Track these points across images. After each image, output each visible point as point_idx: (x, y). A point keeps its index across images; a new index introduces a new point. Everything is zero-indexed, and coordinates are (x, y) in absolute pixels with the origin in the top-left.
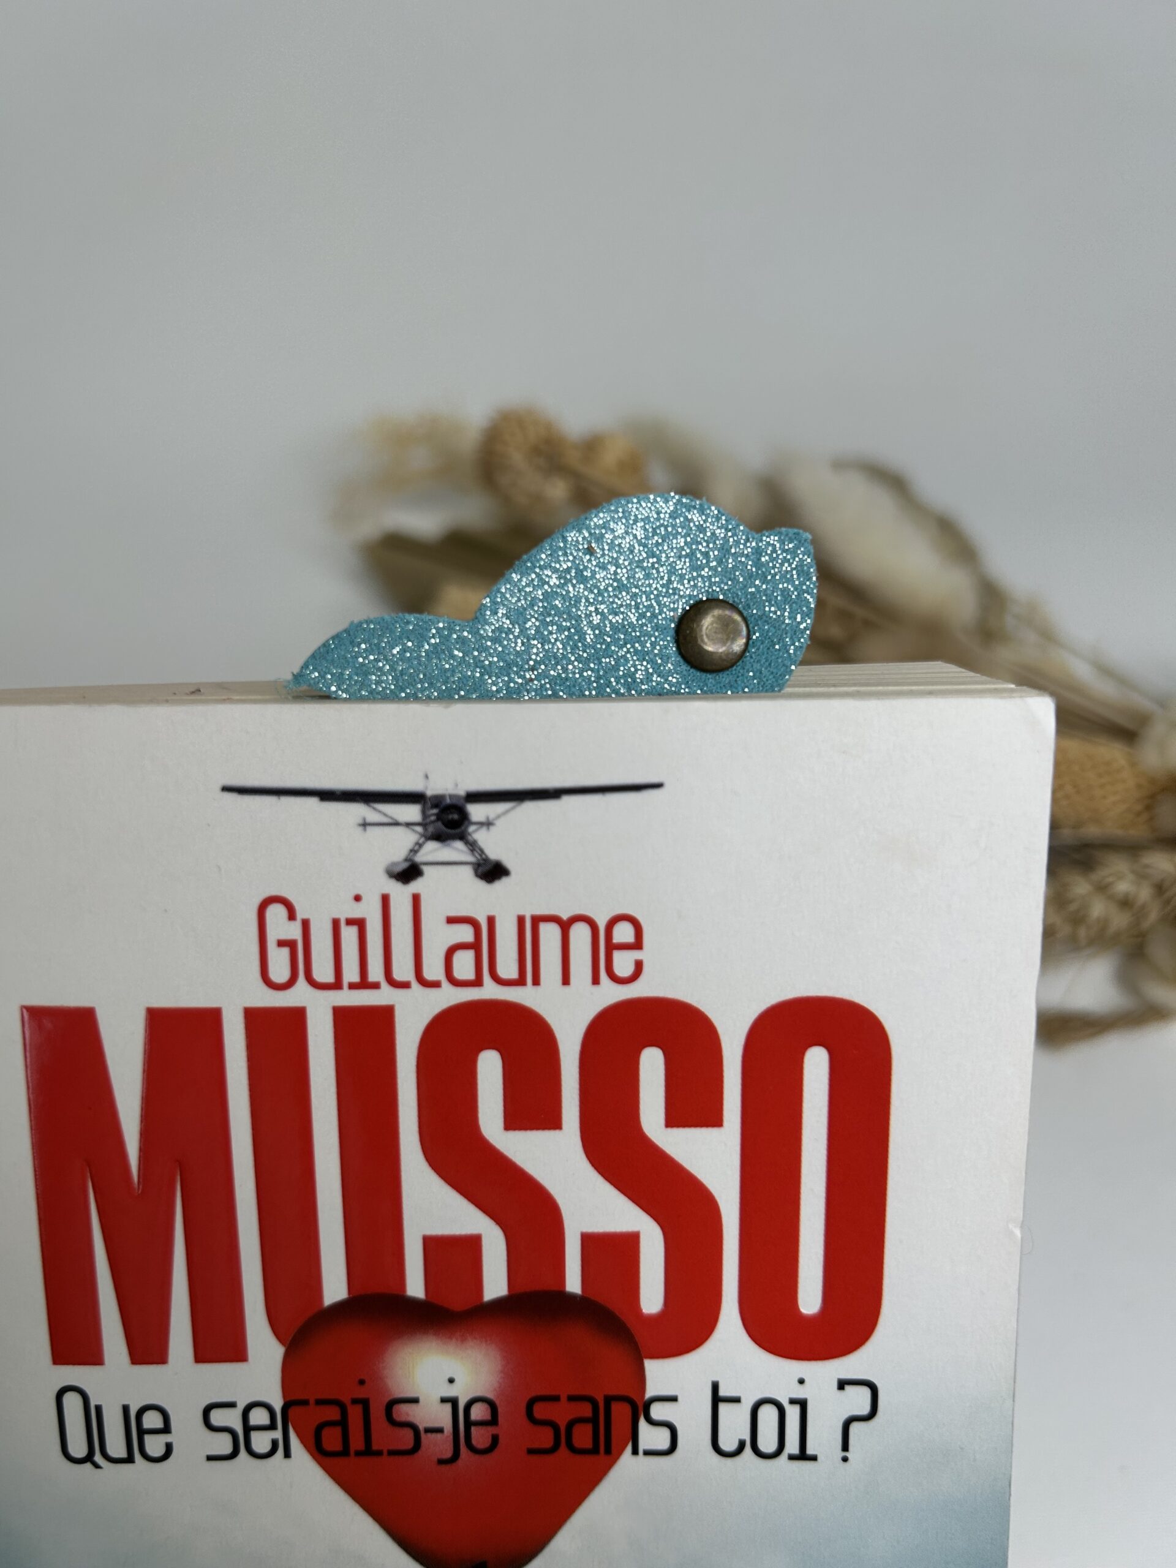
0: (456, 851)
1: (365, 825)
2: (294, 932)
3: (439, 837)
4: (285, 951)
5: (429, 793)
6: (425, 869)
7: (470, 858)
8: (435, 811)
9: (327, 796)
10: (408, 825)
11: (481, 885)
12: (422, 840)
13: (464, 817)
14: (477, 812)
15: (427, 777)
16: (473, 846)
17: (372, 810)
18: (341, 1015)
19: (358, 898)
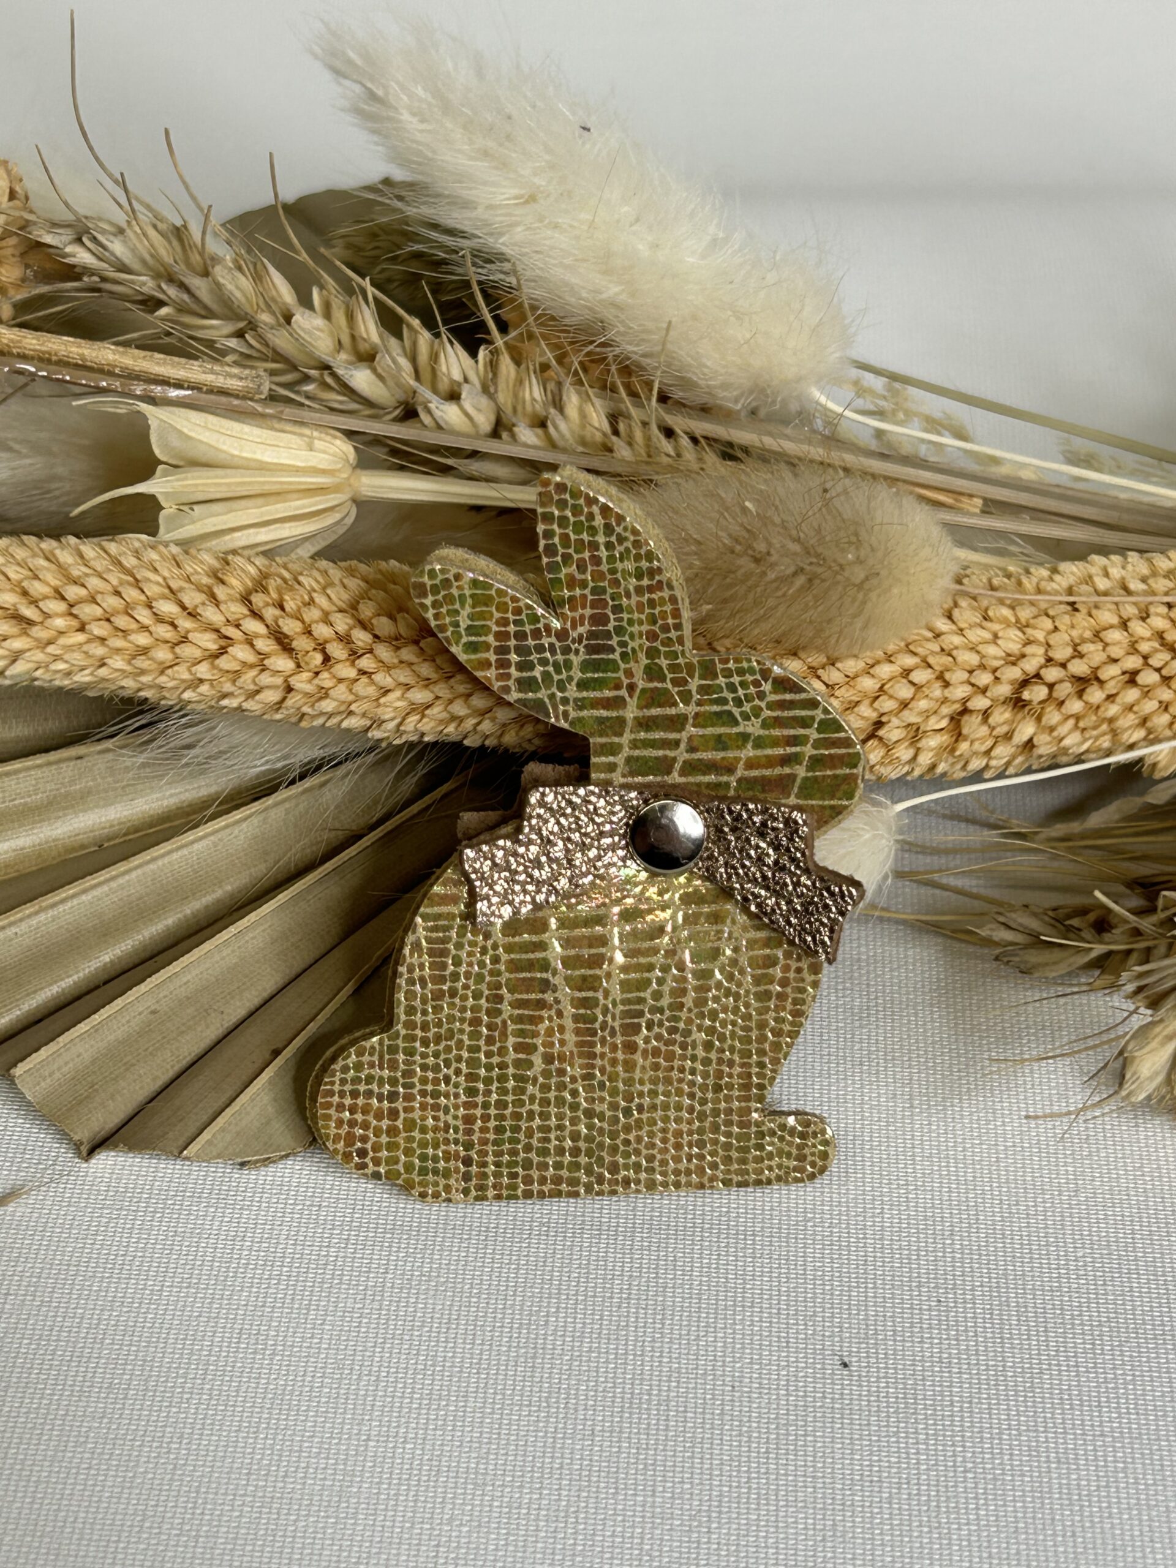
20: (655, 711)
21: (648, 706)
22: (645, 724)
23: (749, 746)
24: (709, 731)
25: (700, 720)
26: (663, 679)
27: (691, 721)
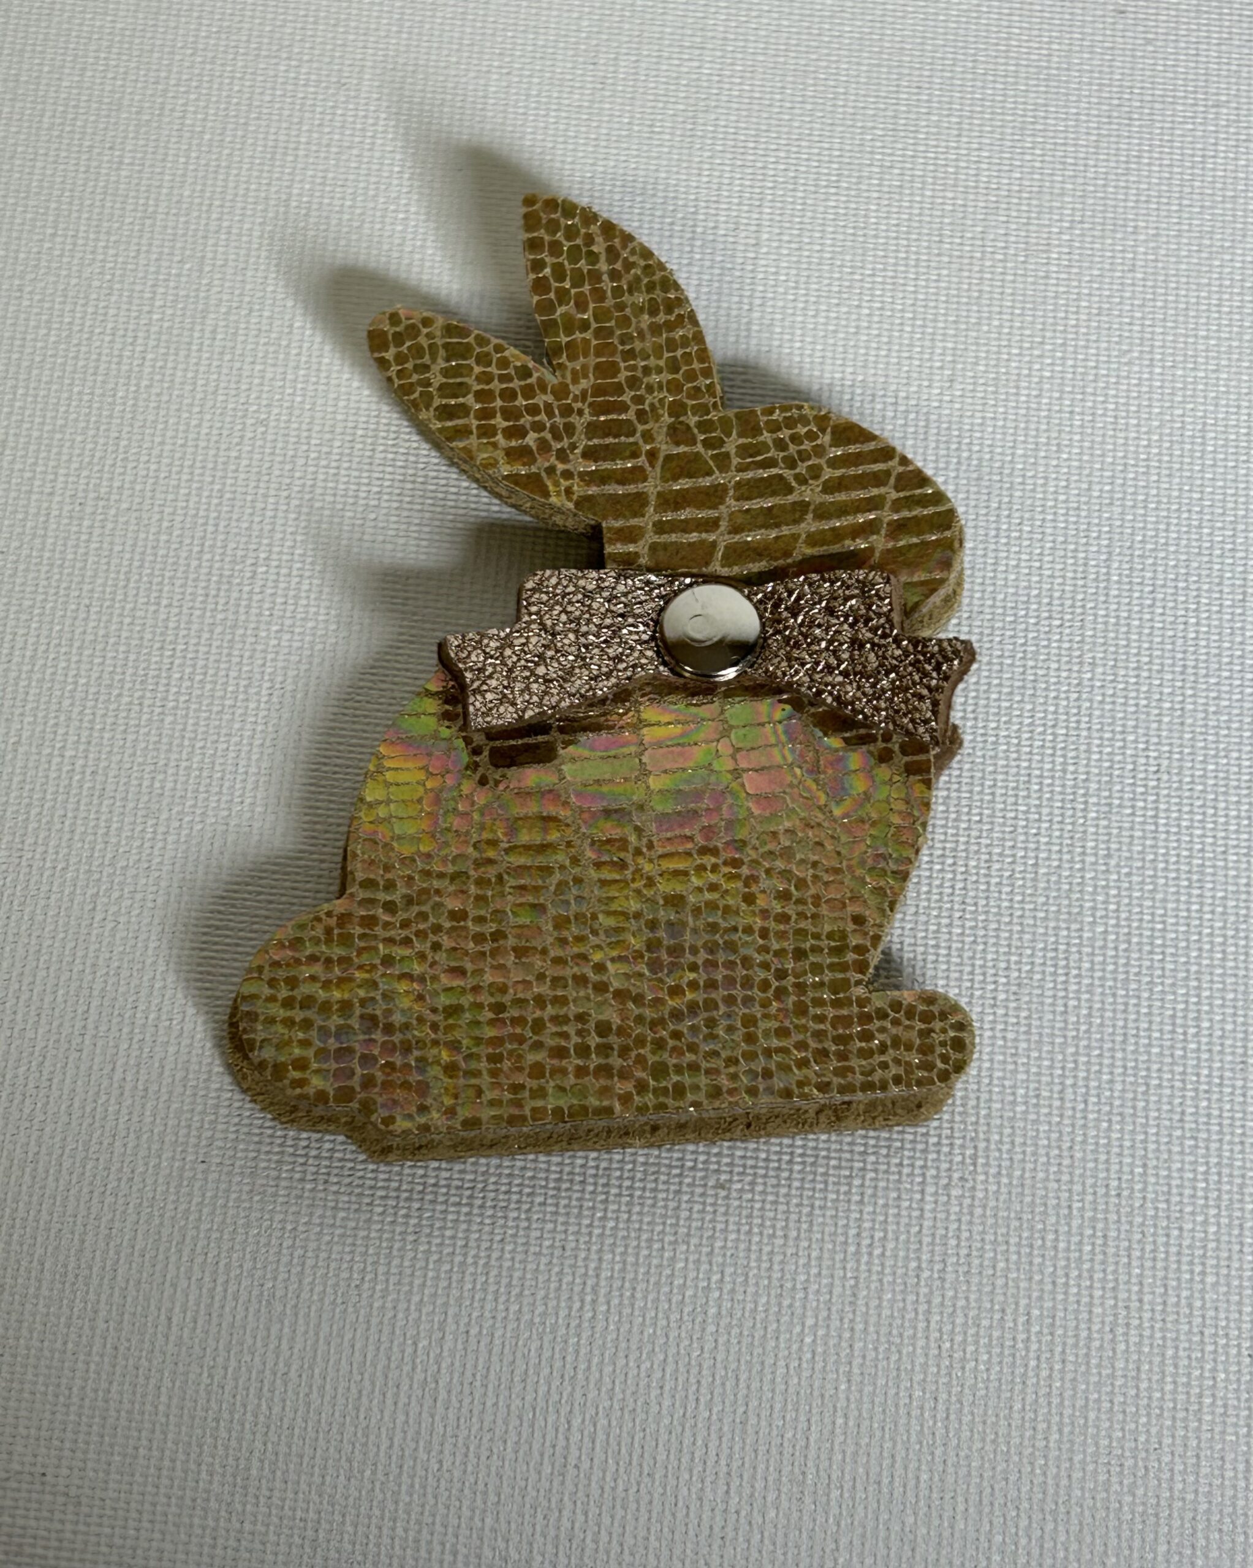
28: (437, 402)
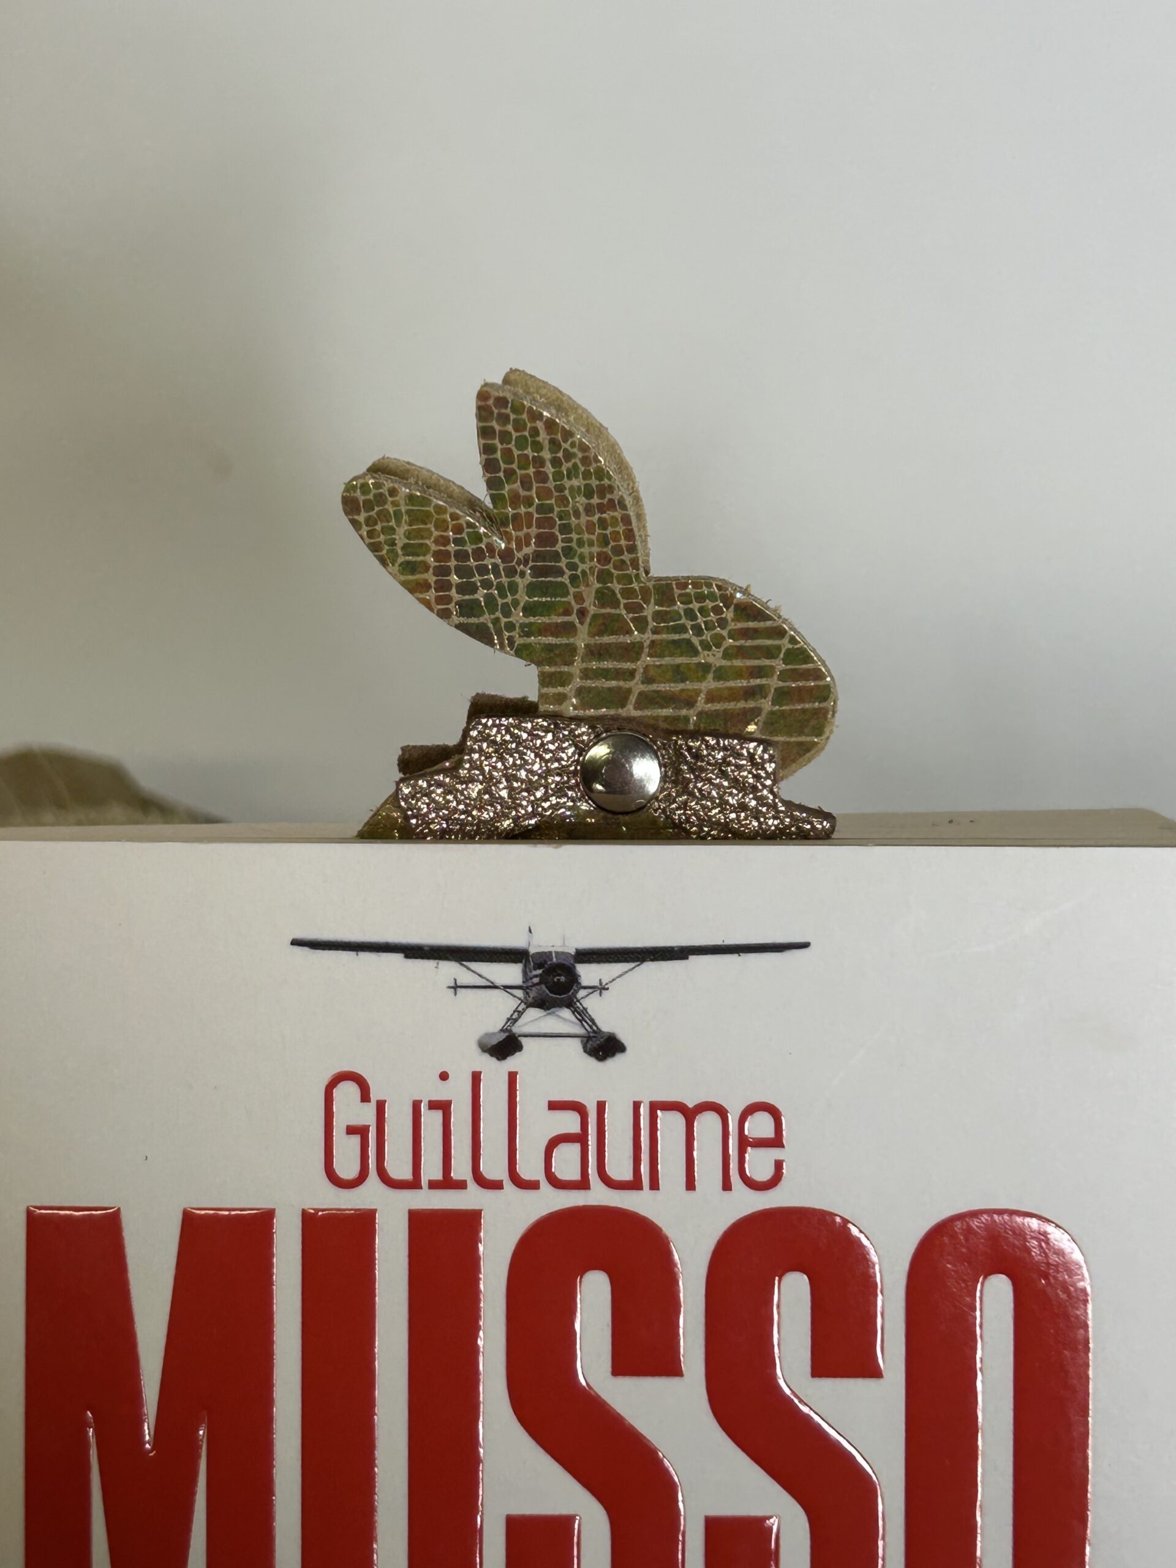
0: (563, 1020)
1: (456, 987)
2: (366, 1116)
3: (542, 1004)
4: (356, 1140)
5: (532, 951)
6: (523, 1040)
7: (578, 1030)
8: (539, 972)
9: (413, 952)
10: (506, 988)
11: (592, 1061)
12: (523, 1006)
13: (573, 979)
14: (588, 973)
15: (530, 931)
16: (582, 1015)
17: (465, 969)
18: (418, 1221)
19: (444, 1076)
20: (607, 639)
21: (600, 633)
22: (597, 652)
23: (710, 676)
24: (667, 660)
25: (656, 649)
26: (616, 604)
27: (646, 650)
28: (401, 559)
